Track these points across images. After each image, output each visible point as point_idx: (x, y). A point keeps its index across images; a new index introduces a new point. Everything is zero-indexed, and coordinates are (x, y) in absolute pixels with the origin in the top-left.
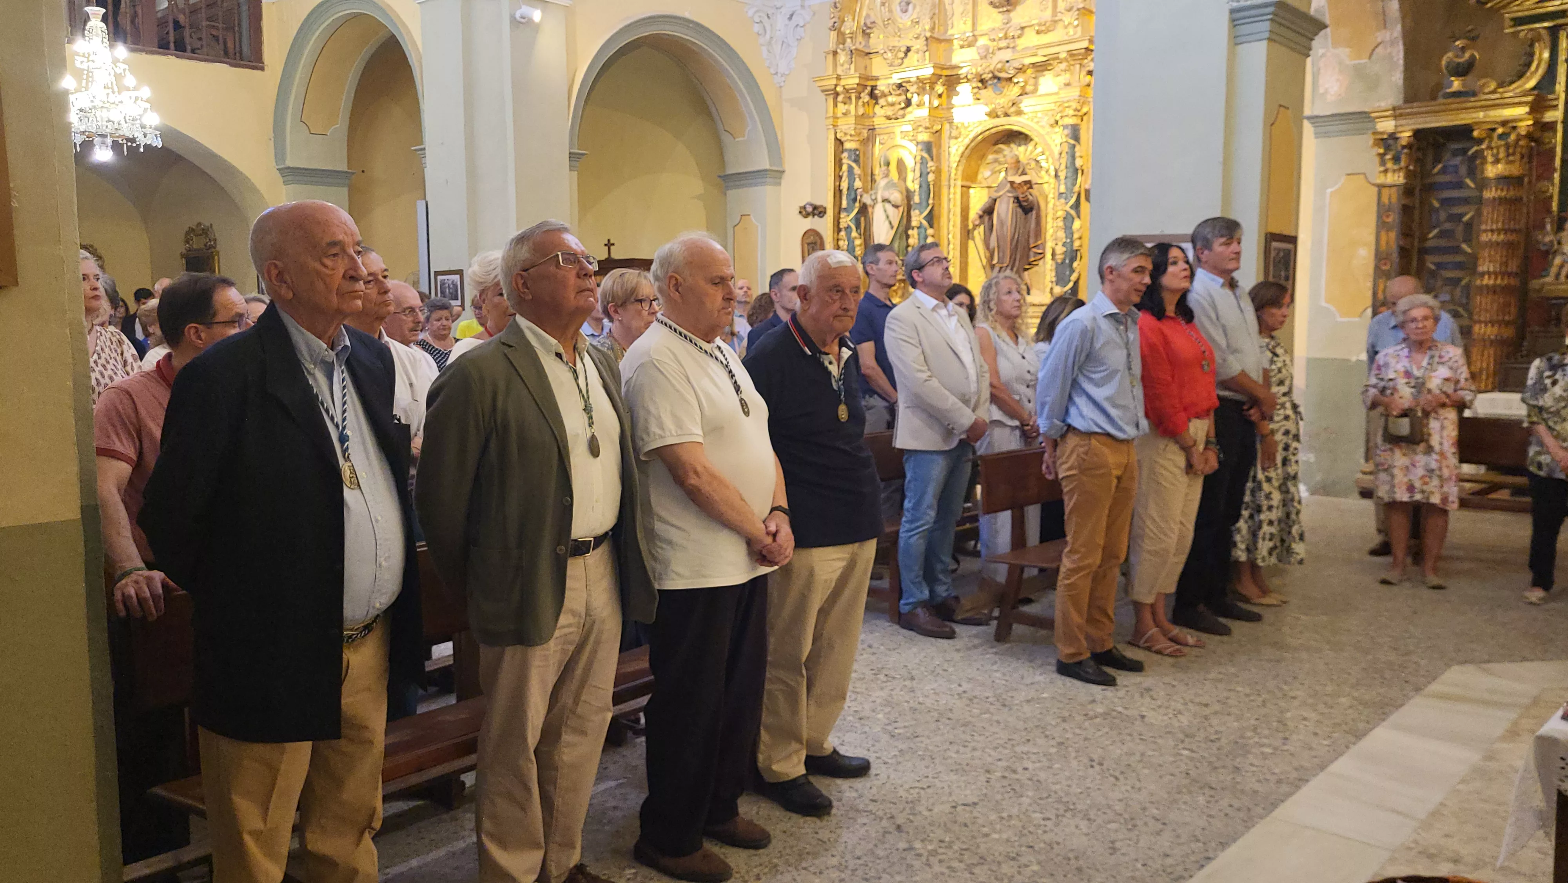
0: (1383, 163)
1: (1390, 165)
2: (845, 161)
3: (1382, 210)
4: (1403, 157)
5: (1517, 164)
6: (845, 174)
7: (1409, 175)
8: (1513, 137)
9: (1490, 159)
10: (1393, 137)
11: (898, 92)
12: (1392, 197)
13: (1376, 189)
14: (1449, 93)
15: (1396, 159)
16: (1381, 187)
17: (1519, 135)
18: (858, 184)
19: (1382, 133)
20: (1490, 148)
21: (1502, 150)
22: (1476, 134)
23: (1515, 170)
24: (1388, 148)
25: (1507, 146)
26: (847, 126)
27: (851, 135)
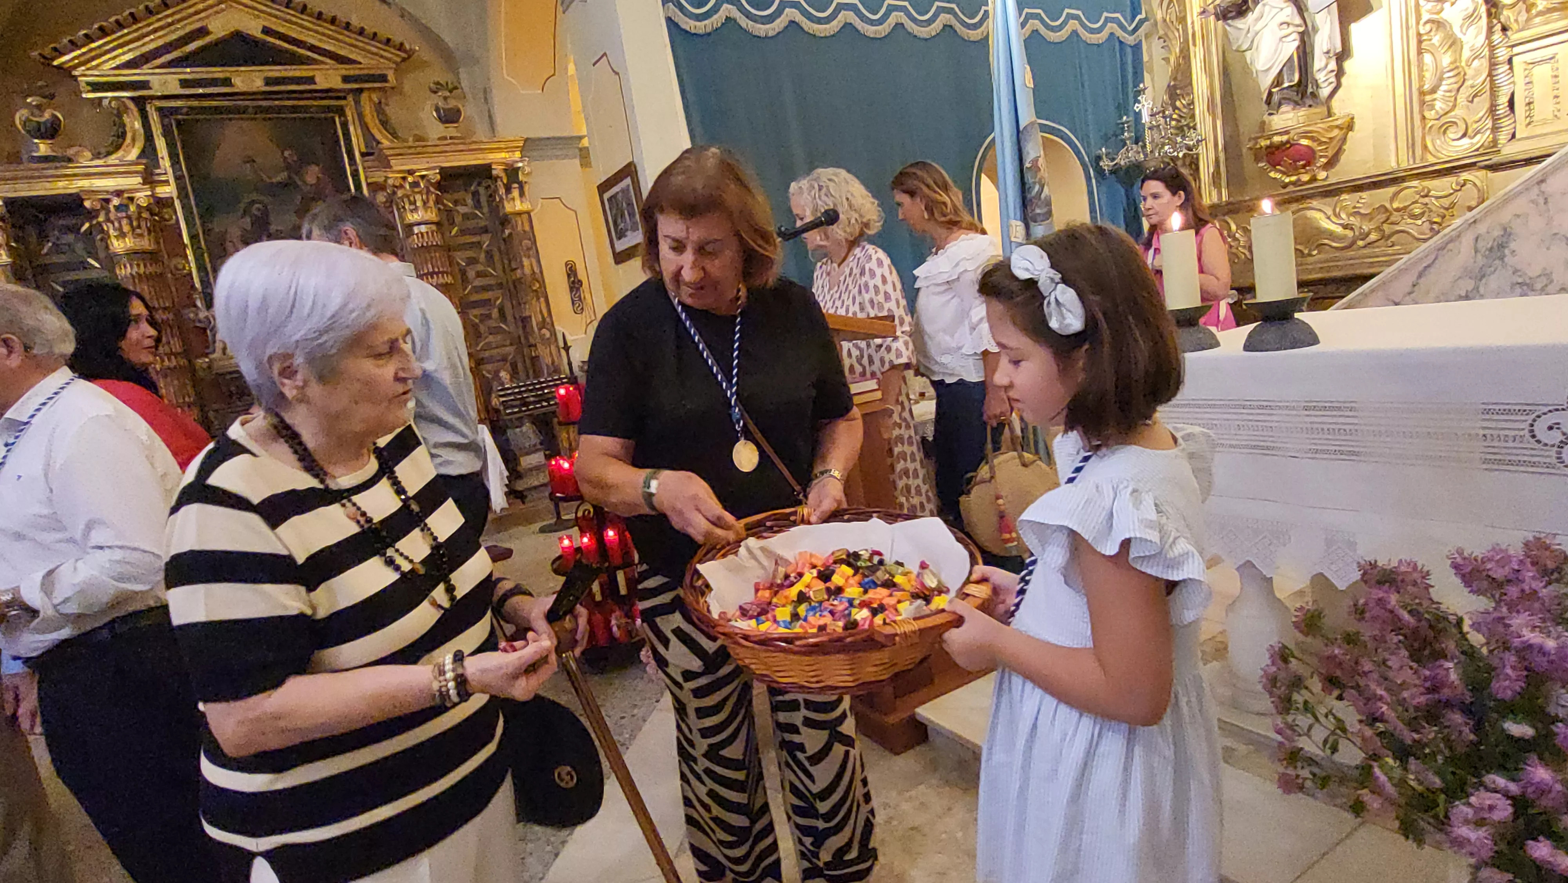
5: (146, 238)
8: (132, 208)
9: (112, 232)
14: (40, 157)
17: (138, 206)
20: (108, 220)
21: (125, 222)
22: (87, 204)
23: (146, 244)
25: (129, 217)
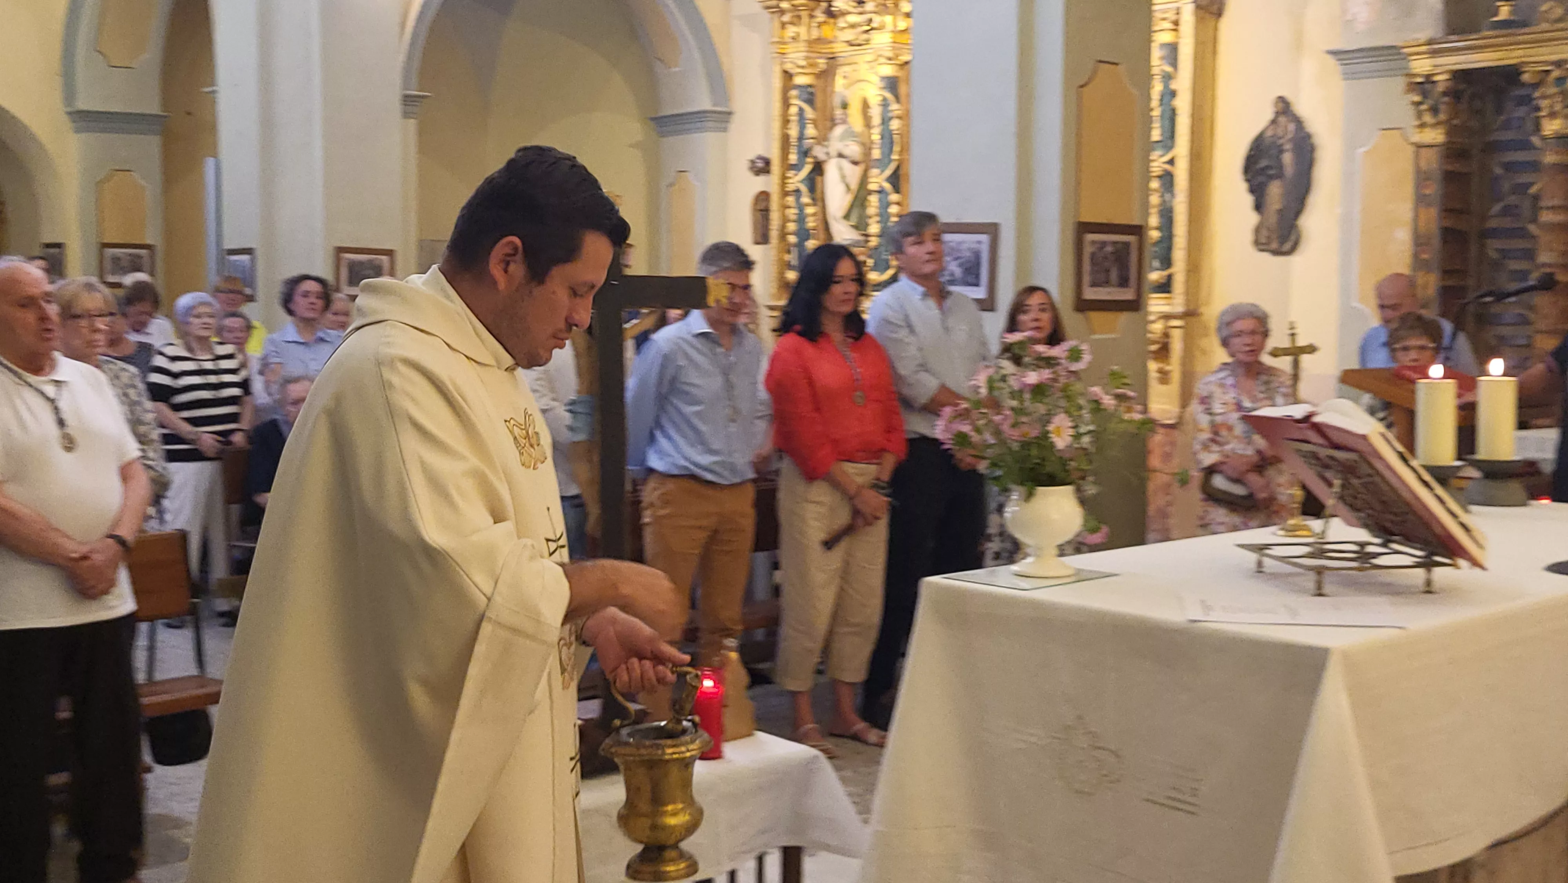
0: (1419, 115)
1: (1428, 118)
2: (794, 101)
3: (1421, 177)
4: (1442, 107)
6: (794, 118)
7: (1451, 132)
9: (1545, 111)
10: (1429, 79)
11: (860, 10)
12: (1431, 161)
13: (1411, 150)
14: (1498, 22)
15: (1434, 110)
16: (1419, 146)
18: (810, 131)
19: (1415, 75)
20: (1544, 96)
21: (1559, 100)
22: (1526, 77)
24: (1425, 95)
26: (797, 56)
27: (802, 67)
